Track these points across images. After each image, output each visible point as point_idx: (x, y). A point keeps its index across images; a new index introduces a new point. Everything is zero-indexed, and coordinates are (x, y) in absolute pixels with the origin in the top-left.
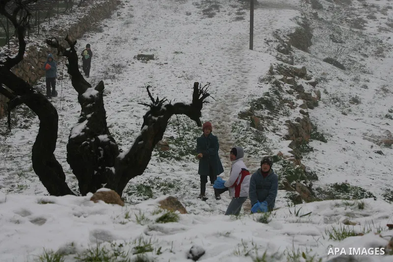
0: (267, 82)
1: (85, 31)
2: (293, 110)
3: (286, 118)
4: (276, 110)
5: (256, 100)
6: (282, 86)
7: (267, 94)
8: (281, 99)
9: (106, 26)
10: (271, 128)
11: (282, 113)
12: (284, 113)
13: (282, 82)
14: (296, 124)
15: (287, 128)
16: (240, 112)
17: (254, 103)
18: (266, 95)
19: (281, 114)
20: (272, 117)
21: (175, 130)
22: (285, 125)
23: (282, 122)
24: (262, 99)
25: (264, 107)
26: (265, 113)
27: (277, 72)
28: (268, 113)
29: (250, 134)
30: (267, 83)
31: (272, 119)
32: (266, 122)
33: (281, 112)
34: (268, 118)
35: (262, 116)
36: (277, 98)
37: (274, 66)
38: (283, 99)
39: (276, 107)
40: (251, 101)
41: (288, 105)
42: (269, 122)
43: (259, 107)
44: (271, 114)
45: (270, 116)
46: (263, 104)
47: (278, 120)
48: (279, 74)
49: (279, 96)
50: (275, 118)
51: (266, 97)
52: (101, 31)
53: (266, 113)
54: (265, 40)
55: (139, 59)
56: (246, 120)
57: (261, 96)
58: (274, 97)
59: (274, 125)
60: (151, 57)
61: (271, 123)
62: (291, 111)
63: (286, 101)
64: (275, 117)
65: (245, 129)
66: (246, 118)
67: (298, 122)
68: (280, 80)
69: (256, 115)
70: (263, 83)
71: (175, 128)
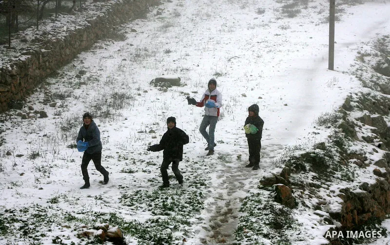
0: (329, 125)
1: (97, 38)
2: (362, 170)
3: (344, 185)
4: (331, 172)
5: (298, 156)
6: (357, 129)
7: (321, 146)
8: (346, 151)
9: (134, 31)
10: (315, 201)
11: (340, 176)
12: (342, 176)
13: (360, 123)
14: (360, 194)
15: (341, 200)
16: (264, 177)
17: (292, 161)
18: (318, 148)
19: (338, 178)
20: (319, 183)
21: (150, 208)
22: (339, 196)
23: (333, 192)
24: (308, 154)
25: (308, 168)
26: (308, 177)
27: (358, 107)
28: (314, 178)
29: (266, 215)
30: (329, 127)
31: (319, 187)
32: (307, 192)
33: (338, 174)
34: (311, 185)
35: (302, 182)
36: (337, 151)
37: (354, 96)
38: (349, 152)
39: (331, 166)
40: (287, 159)
41: (355, 163)
42: (312, 192)
43: (300, 168)
44: (318, 179)
45: (315, 182)
46: (308, 162)
47: (328, 189)
48: (361, 110)
49: (342, 148)
50: (323, 186)
51: (317, 151)
52: (122, 38)
53: (310, 178)
54: (359, 53)
55: (156, 86)
56: (269, 190)
57: (308, 150)
58: (333, 149)
59: (319, 197)
60: (176, 82)
61: (315, 193)
62: (359, 171)
63: (354, 155)
64: (324, 184)
65: (262, 206)
66: (270, 188)
67: (364, 189)
68: (357, 120)
69: (292, 181)
70: (323, 127)
71: (151, 206)
